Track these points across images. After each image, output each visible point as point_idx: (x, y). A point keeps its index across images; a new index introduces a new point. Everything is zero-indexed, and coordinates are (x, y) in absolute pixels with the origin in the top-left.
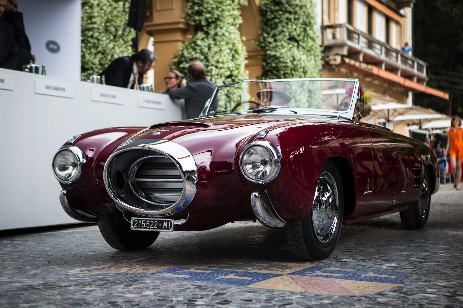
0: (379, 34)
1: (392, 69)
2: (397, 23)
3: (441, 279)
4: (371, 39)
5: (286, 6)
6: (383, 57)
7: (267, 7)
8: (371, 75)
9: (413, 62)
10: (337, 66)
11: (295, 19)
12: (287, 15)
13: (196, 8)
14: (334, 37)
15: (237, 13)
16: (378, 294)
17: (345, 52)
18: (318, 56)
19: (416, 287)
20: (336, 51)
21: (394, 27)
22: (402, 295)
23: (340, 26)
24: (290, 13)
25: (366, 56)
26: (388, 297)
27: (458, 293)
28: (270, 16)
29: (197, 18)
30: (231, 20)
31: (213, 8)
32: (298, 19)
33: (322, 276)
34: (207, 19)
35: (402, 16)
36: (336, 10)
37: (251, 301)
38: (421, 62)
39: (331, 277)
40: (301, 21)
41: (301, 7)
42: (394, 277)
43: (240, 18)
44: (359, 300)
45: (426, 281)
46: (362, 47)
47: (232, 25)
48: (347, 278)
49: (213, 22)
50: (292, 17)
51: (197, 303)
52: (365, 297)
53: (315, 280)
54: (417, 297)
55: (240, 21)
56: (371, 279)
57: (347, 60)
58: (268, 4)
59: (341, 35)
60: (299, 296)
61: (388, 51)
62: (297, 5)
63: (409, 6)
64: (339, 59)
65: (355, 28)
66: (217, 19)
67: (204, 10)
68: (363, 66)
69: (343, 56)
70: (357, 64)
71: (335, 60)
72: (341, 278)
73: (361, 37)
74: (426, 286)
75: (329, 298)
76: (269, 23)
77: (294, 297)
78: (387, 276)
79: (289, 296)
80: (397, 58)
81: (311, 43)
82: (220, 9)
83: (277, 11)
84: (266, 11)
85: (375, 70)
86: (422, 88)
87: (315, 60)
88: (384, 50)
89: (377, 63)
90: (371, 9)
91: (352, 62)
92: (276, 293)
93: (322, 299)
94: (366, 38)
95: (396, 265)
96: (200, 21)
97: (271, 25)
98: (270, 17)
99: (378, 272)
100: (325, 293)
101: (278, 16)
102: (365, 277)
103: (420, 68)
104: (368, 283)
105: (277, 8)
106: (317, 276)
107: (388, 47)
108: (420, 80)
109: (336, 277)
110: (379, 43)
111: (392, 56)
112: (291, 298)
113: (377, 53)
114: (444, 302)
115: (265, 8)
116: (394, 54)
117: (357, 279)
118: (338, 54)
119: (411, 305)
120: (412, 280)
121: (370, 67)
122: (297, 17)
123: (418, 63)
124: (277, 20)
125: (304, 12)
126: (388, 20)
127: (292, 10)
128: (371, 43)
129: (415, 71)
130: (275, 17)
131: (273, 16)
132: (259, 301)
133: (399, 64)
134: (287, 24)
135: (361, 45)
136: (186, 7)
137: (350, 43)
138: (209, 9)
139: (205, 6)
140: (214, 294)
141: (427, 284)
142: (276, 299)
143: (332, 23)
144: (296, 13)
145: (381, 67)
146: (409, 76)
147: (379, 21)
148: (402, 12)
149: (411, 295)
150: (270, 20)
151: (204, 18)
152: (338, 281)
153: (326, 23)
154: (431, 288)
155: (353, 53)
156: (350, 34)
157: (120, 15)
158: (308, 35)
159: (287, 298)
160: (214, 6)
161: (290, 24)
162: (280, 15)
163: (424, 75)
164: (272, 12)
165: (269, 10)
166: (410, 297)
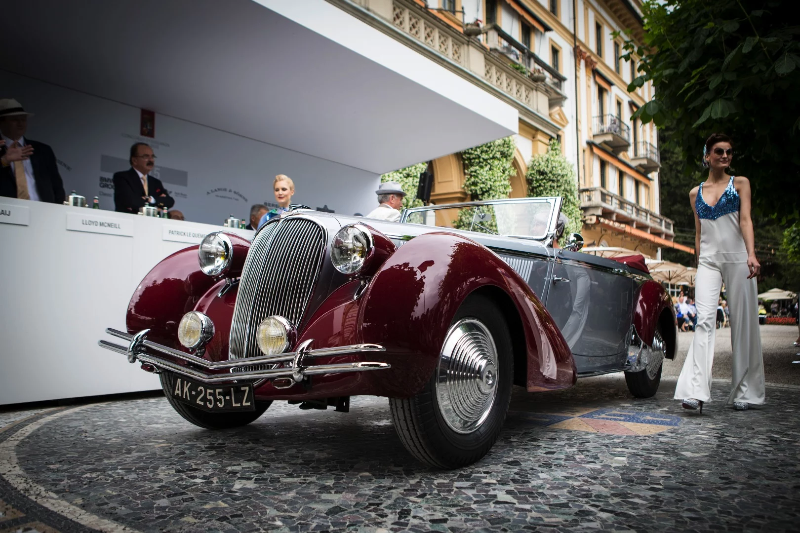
0: (630, 196)
1: (642, 227)
2: (646, 186)
3: (709, 422)
4: (622, 200)
5: (550, 175)
6: (634, 216)
7: (533, 177)
8: (623, 233)
9: (661, 220)
10: (592, 225)
11: (557, 186)
12: (550, 183)
13: (473, 179)
14: (590, 199)
15: (507, 183)
16: (659, 435)
17: (599, 212)
18: (578, 218)
19: (689, 429)
20: (591, 212)
21: (642, 189)
22: (679, 436)
23: (594, 190)
24: (553, 181)
25: (618, 216)
26: (668, 438)
27: (725, 434)
28: (535, 184)
29: (473, 188)
30: (502, 189)
31: (486, 179)
32: (560, 186)
33: (607, 419)
34: (481, 188)
35: (650, 179)
36: (591, 175)
38: (668, 220)
39: (615, 420)
40: (563, 188)
41: (563, 176)
42: (669, 420)
43: (510, 187)
44: (645, 440)
45: (697, 424)
46: (615, 208)
47: (503, 193)
48: (629, 421)
49: (487, 191)
50: (555, 185)
52: (649, 437)
53: (602, 422)
54: (692, 437)
55: (510, 190)
56: (649, 422)
57: (602, 220)
58: (534, 174)
59: (596, 199)
60: (593, 436)
61: (638, 210)
62: (559, 175)
63: (656, 171)
64: (594, 219)
65: (608, 192)
66: (490, 189)
67: (479, 181)
68: (617, 225)
69: (598, 217)
70: (611, 223)
71: (591, 220)
72: (624, 420)
73: (614, 199)
74: (698, 428)
75: (619, 437)
76: (535, 190)
77: (590, 436)
78: (662, 419)
79: (584, 435)
80: (646, 217)
81: (572, 207)
82: (492, 180)
83: (542, 180)
84: (532, 180)
85: (627, 229)
86: (670, 244)
87: (576, 223)
88: (634, 210)
89: (629, 222)
90: (621, 174)
91: (607, 222)
92: (574, 433)
93: (613, 439)
94: (618, 200)
95: (667, 410)
96: (476, 191)
97: (537, 192)
98: (535, 185)
99: (654, 416)
100: (614, 434)
101: (542, 184)
102: (644, 420)
103: (667, 226)
104: (648, 425)
105: (542, 177)
106: (603, 418)
107: (638, 207)
108: (668, 237)
109: (620, 420)
110: (629, 204)
111: (641, 215)
112: (587, 437)
113: (628, 212)
114: (716, 442)
115: (531, 178)
116: (644, 214)
117: (637, 422)
118: (593, 215)
119: (688, 444)
120: (684, 422)
121: (623, 226)
122: (559, 184)
123: (665, 221)
124: (542, 188)
125: (566, 180)
126: (637, 183)
127: (555, 179)
128: (622, 203)
129: (663, 228)
130: (540, 186)
131: (538, 184)
133: (649, 222)
134: (551, 190)
135: (613, 206)
136: (464, 178)
137: (604, 205)
138: (483, 180)
139: (480, 177)
141: (698, 426)
142: (575, 438)
143: (587, 187)
144: (558, 181)
145: (632, 226)
146: (658, 234)
147: (629, 185)
148: (650, 176)
149: (686, 435)
150: (536, 188)
151: (479, 187)
152: (622, 423)
153: (582, 187)
154: (702, 430)
155: (607, 214)
156: (604, 196)
157: (410, 188)
158: (569, 200)
159: (584, 437)
160: (487, 177)
161: (553, 190)
162: (544, 183)
163: (671, 232)
164: (537, 181)
165: (534, 179)
166: (686, 437)
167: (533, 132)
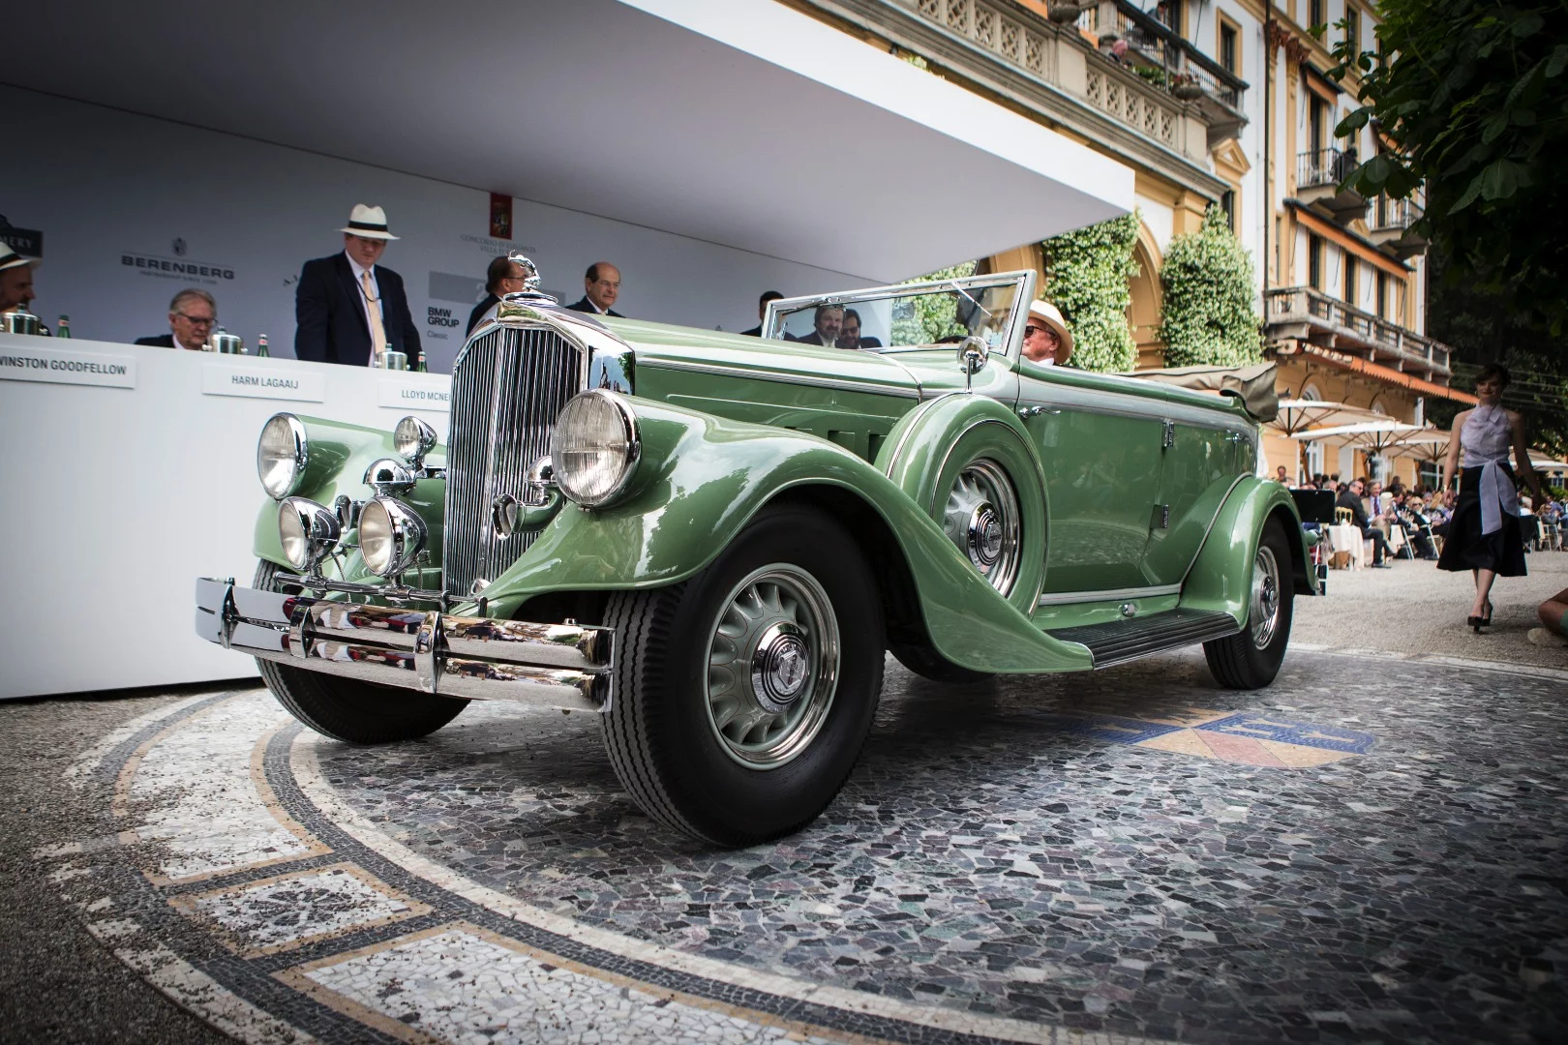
0: (1366, 302)
1: (1387, 360)
2: (1401, 282)
3: (1421, 748)
4: (1350, 310)
5: (1205, 272)
6: (1372, 340)
7: (1173, 276)
8: (1347, 371)
9: (1427, 346)
10: (1290, 356)
11: (1218, 293)
12: (1205, 286)
13: (1059, 284)
14: (1287, 309)
15: (1122, 289)
16: (1322, 769)
17: (1304, 333)
18: (1256, 350)
19: (1381, 760)
20: (1288, 332)
21: (1392, 289)
22: (1357, 772)
23: (1297, 291)
24: (1210, 283)
25: (1341, 339)
26: (1335, 774)
27: (1442, 773)
28: (1176, 289)
29: (1060, 299)
30: (1113, 301)
31: (1084, 284)
32: (1223, 292)
33: (1243, 733)
34: (1075, 300)
35: (1408, 269)
36: (1291, 264)
37: (1139, 767)
38: (1440, 346)
39: (1256, 736)
40: (1228, 295)
41: (1229, 274)
42: (1351, 741)
43: (1128, 296)
44: (1292, 776)
45: (1398, 751)
46: (1336, 325)
47: (1115, 308)
48: (1279, 739)
49: (1085, 306)
50: (1214, 289)
51: (1066, 766)
52: (1302, 772)
53: (1231, 739)
54: (1378, 775)
55: (1127, 301)
56: (1315, 743)
57: (1308, 347)
58: (1174, 270)
59: (1299, 308)
60: (1207, 765)
61: (1382, 329)
62: (1222, 272)
63: (1420, 252)
64: (1293, 346)
65: (1323, 295)
66: (1092, 300)
67: (1070, 286)
68: (1336, 356)
69: (1300, 341)
70: (1326, 354)
71: (1287, 347)
72: (1271, 738)
73: (1333, 307)
74: (1397, 759)
75: (1250, 770)
76: (1176, 300)
77: (1200, 766)
78: (1340, 739)
79: (1192, 763)
80: (1397, 340)
81: (1244, 329)
82: (1095, 285)
83: (1189, 281)
84: (1171, 282)
85: (1356, 363)
86: (1440, 391)
87: (1252, 358)
88: (1373, 327)
89: (1359, 350)
90: (1351, 261)
91: (1317, 351)
92: (1175, 757)
93: (1238, 771)
94: (1342, 310)
95: (1357, 720)
96: (1066, 304)
97: (1180, 303)
98: (1176, 291)
99: (1328, 730)
100: (1244, 763)
101: (1190, 289)
102: (1307, 740)
103: (1439, 357)
105: (1189, 276)
106: (1236, 732)
107: (1381, 322)
108: (1438, 378)
109: (1263, 737)
110: (1364, 316)
111: (1388, 337)
112: (1194, 767)
113: (1362, 333)
114: (1417, 786)
115: (1168, 277)
116: (1393, 335)
117: (1293, 742)
118: (1292, 338)
119: (1367, 788)
120: (1377, 747)
121: (1348, 358)
122: (1221, 289)
123: (1435, 348)
124: (1188, 296)
125: (1235, 281)
126: (1382, 277)
127: (1213, 279)
128: (1350, 318)
129: (1430, 361)
130: (1186, 291)
131: (1182, 289)
132: (1150, 769)
133: (1401, 350)
134: (1205, 300)
135: (1332, 321)
136: (1045, 283)
137: (1313, 319)
138: (1078, 285)
139: (1073, 280)
140: (1088, 753)
141: (1397, 755)
142: (1175, 768)
143: (1282, 286)
144: (1220, 283)
145: (1368, 359)
146: (1415, 371)
147: (1366, 281)
148: (1408, 262)
149: (1369, 772)
150: (1178, 295)
151: (1070, 298)
152: (1265, 743)
153: (1272, 287)
154: (1402, 763)
155: (1318, 336)
156: (1314, 304)
157: (944, 305)
158: (1240, 317)
159: (1190, 766)
160: (1086, 280)
161: (1210, 300)
162: (1193, 287)
163: (1446, 368)
164: (1180, 282)
165: (1175, 279)
166: (1368, 776)
167: (1176, 193)
